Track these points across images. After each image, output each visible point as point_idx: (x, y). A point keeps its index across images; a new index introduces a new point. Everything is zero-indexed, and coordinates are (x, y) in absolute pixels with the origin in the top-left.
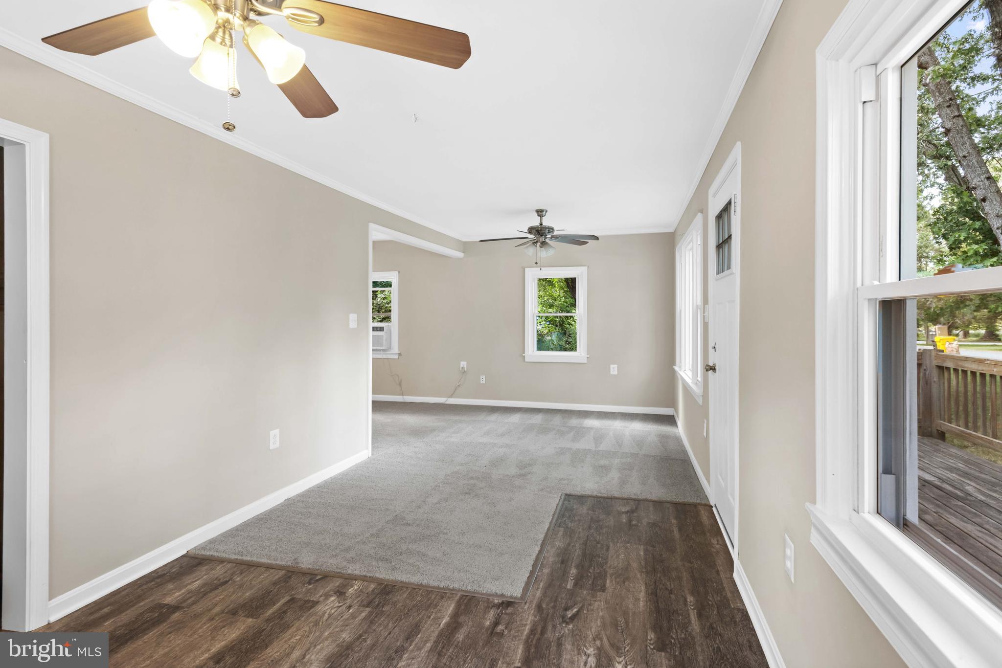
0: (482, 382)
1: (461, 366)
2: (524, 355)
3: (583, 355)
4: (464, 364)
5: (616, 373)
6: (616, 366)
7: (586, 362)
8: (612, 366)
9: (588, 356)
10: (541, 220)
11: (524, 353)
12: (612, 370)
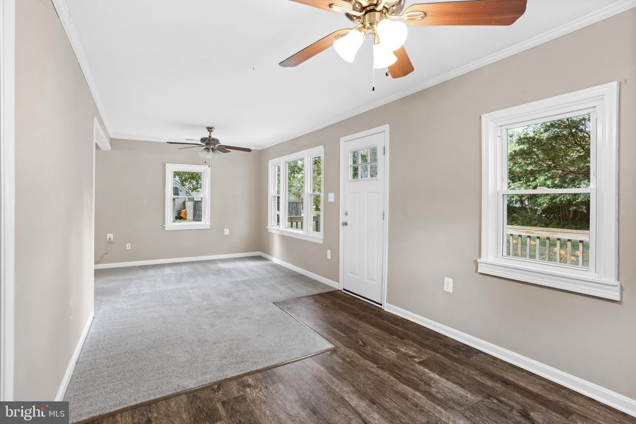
0: (127, 248)
1: (108, 237)
2: (164, 226)
3: (207, 223)
4: (110, 236)
5: (228, 234)
6: (228, 229)
7: (209, 228)
8: (225, 230)
9: (211, 224)
10: (210, 134)
11: (165, 225)
12: (225, 232)
